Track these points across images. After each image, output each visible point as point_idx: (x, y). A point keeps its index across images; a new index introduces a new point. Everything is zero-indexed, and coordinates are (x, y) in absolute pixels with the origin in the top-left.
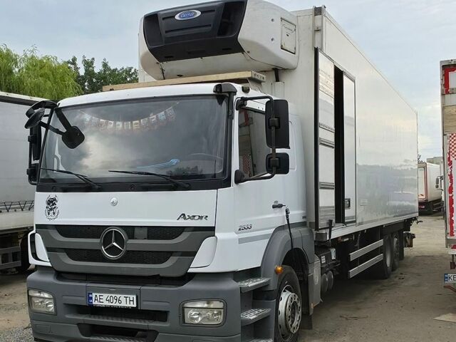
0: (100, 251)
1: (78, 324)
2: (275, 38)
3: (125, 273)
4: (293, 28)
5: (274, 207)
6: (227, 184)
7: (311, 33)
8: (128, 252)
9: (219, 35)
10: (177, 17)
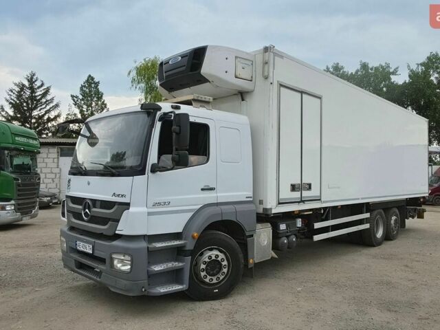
0: (81, 214)
1: (75, 260)
2: (228, 71)
3: (90, 230)
4: (250, 63)
5: (202, 190)
6: (142, 172)
7: (262, 65)
8: (92, 216)
9: (191, 71)
10: (170, 63)
